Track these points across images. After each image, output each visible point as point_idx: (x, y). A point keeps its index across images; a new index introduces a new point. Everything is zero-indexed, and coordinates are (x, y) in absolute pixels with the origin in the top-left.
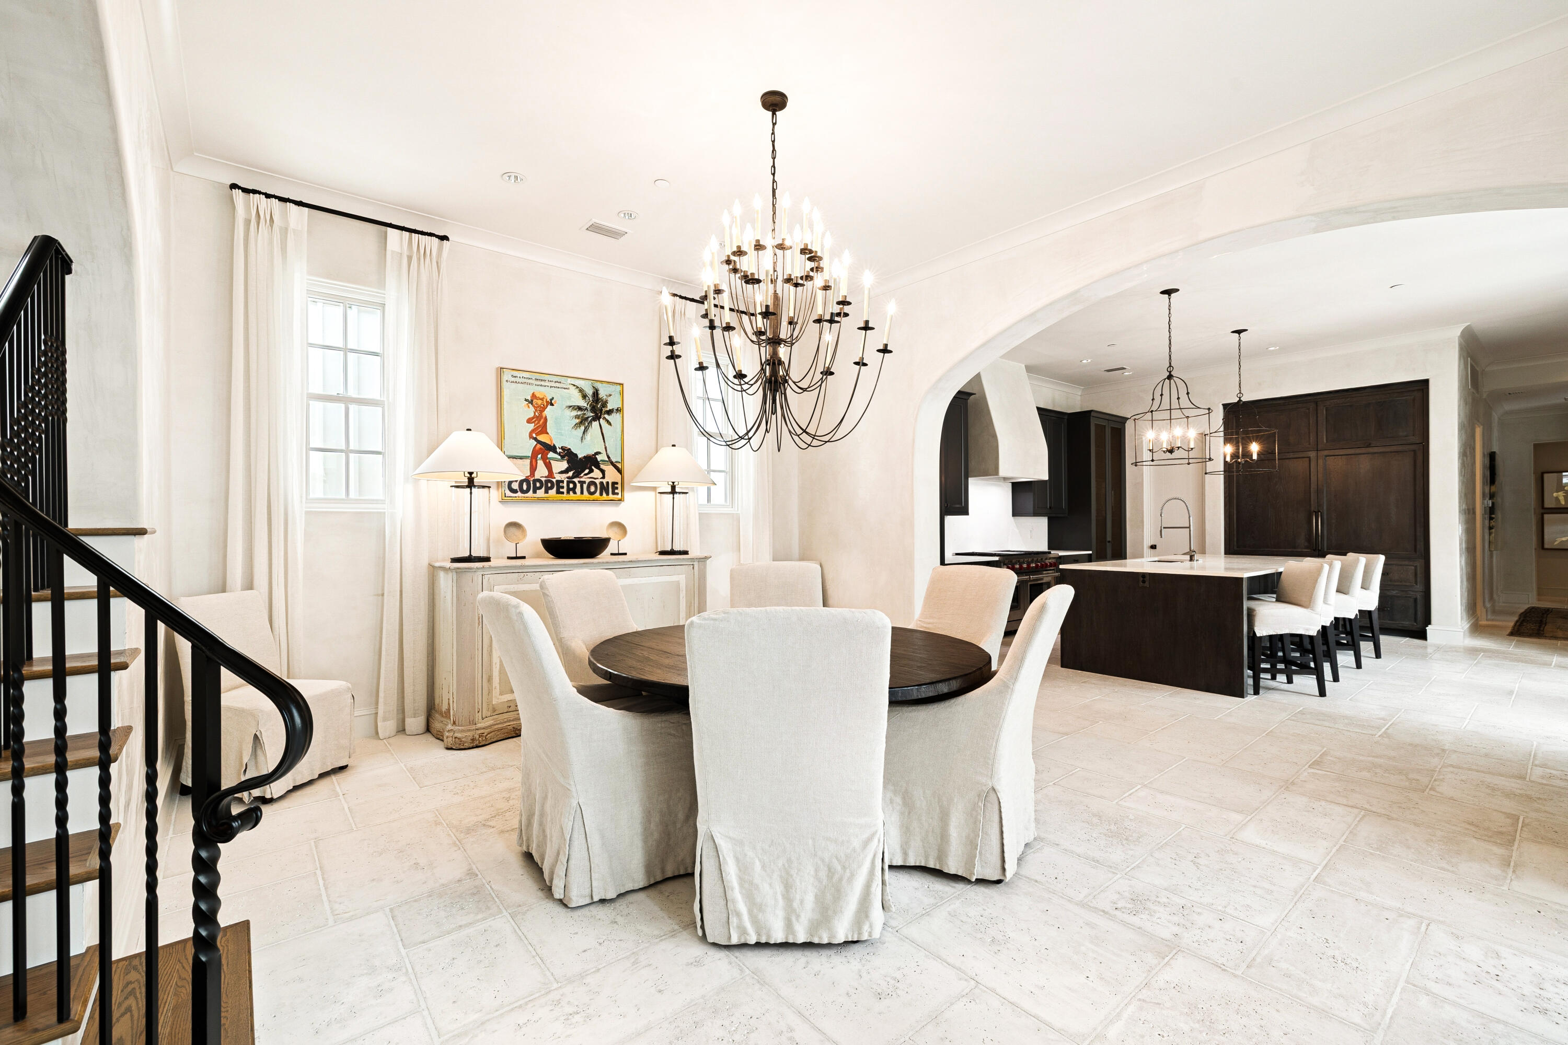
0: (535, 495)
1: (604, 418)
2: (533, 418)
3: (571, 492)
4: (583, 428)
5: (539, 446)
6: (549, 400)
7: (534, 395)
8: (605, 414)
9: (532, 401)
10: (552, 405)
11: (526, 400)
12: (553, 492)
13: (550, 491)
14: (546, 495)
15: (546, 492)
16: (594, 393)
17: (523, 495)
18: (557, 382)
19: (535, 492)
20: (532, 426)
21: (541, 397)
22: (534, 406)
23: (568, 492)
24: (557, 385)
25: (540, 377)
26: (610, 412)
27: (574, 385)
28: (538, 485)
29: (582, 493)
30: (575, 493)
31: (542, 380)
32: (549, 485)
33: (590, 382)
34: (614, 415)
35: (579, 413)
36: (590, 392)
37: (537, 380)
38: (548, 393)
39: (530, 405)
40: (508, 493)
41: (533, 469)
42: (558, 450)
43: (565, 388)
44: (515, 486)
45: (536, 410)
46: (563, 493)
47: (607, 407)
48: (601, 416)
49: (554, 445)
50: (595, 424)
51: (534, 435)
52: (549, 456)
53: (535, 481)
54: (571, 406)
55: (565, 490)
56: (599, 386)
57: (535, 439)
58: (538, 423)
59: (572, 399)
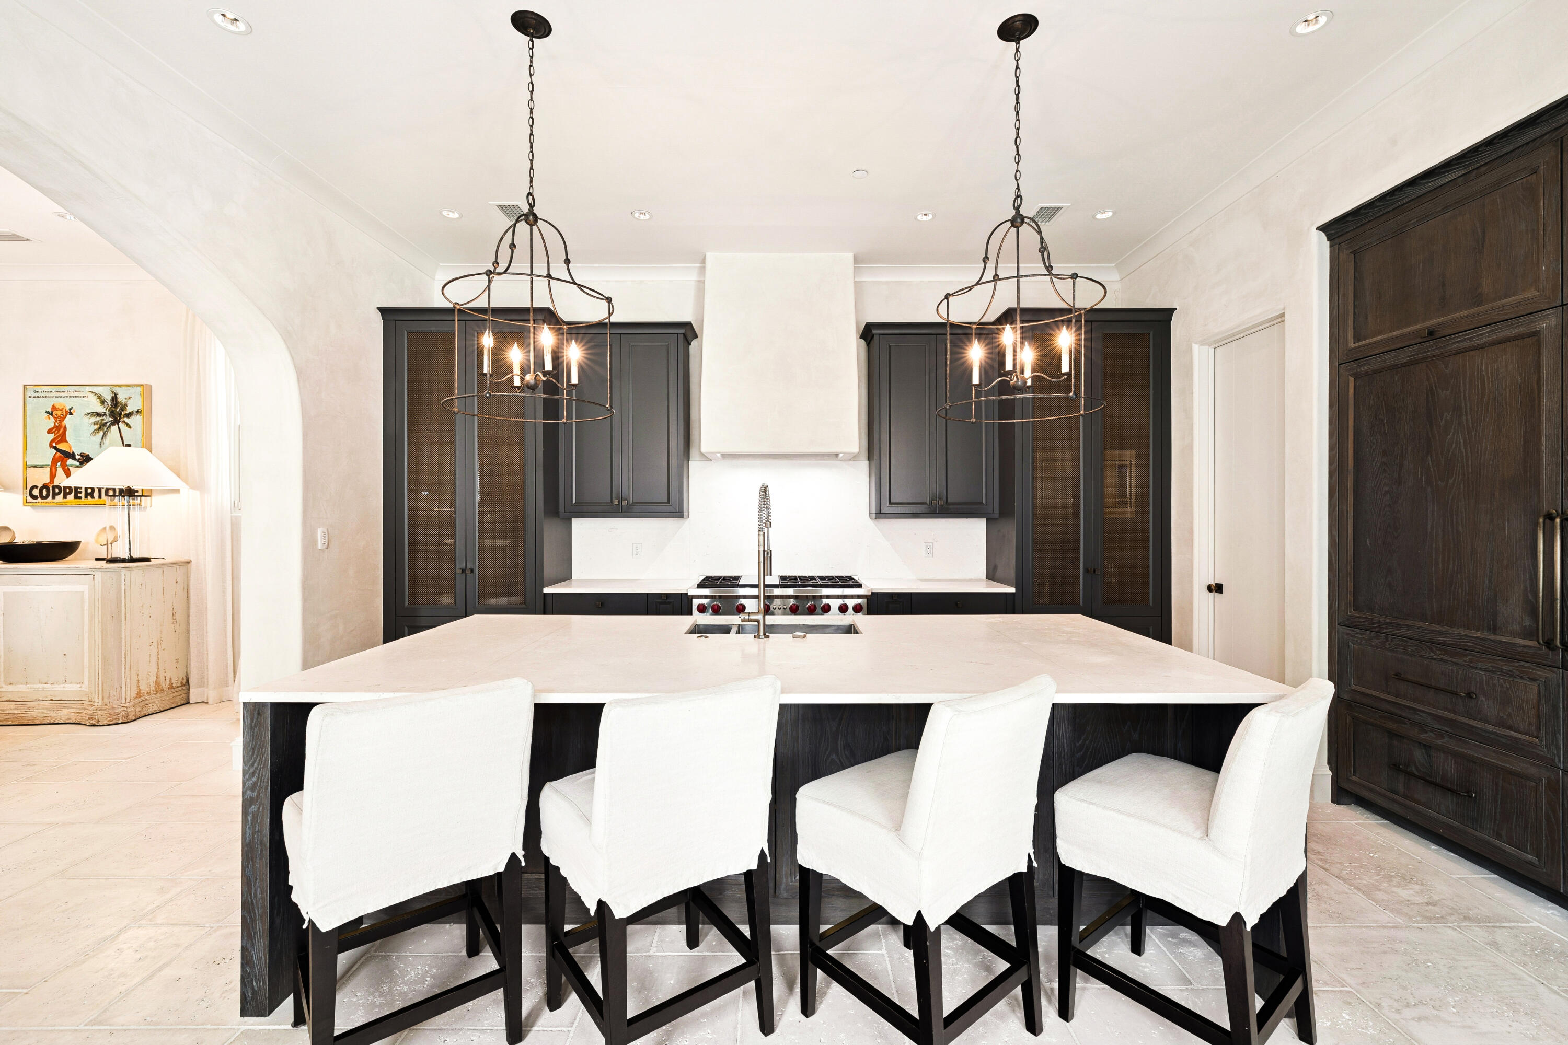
0: (54, 501)
1: (124, 422)
2: (53, 428)
3: (89, 497)
4: (101, 433)
5: (59, 454)
6: (68, 410)
7: (54, 407)
8: (124, 417)
9: (52, 412)
10: (71, 414)
11: (47, 412)
12: (71, 497)
13: (68, 496)
14: (65, 500)
15: (65, 497)
16: (113, 398)
17: (43, 501)
18: (76, 391)
19: (54, 497)
20: (52, 436)
21: (60, 408)
22: (54, 417)
23: (86, 497)
24: (76, 394)
25: (59, 389)
26: (129, 415)
27: (93, 393)
28: (57, 491)
29: (100, 497)
30: (93, 497)
31: (61, 392)
32: (68, 490)
33: (108, 388)
34: (134, 417)
35: (98, 419)
36: (108, 397)
37: (56, 392)
38: (66, 403)
39: (50, 416)
40: (29, 499)
41: (53, 476)
42: (77, 457)
43: (83, 397)
44: (36, 492)
45: (56, 421)
46: (81, 498)
47: (126, 410)
48: (120, 419)
49: (73, 452)
50: (114, 429)
51: (54, 445)
52: (68, 463)
53: (54, 488)
54: (89, 413)
55: (83, 495)
56: (117, 390)
57: (55, 448)
58: (58, 433)
59: (91, 406)
